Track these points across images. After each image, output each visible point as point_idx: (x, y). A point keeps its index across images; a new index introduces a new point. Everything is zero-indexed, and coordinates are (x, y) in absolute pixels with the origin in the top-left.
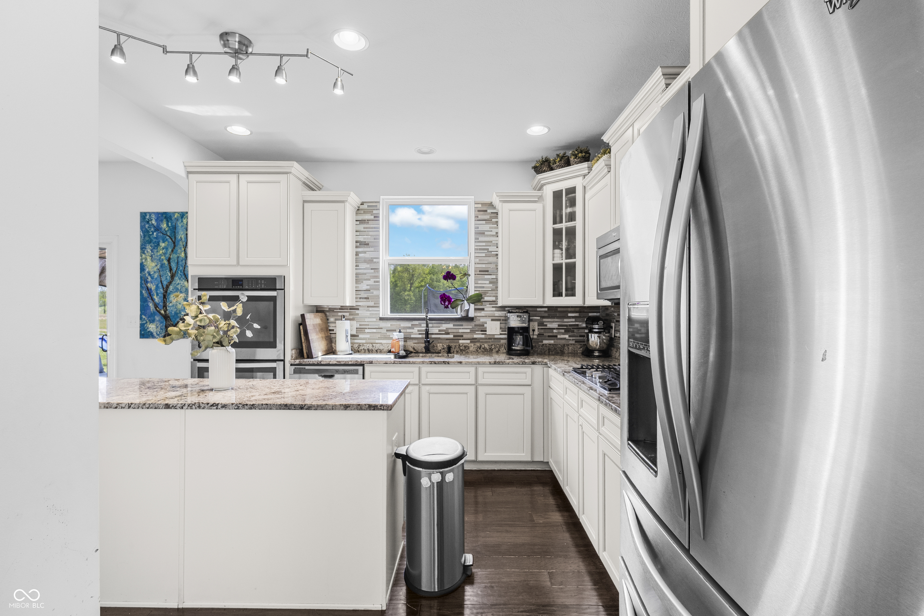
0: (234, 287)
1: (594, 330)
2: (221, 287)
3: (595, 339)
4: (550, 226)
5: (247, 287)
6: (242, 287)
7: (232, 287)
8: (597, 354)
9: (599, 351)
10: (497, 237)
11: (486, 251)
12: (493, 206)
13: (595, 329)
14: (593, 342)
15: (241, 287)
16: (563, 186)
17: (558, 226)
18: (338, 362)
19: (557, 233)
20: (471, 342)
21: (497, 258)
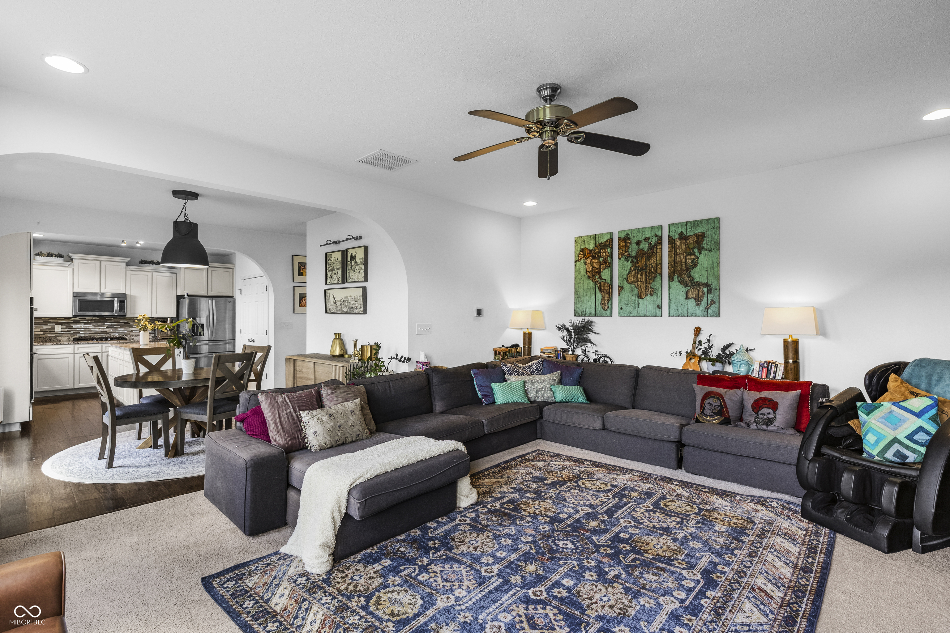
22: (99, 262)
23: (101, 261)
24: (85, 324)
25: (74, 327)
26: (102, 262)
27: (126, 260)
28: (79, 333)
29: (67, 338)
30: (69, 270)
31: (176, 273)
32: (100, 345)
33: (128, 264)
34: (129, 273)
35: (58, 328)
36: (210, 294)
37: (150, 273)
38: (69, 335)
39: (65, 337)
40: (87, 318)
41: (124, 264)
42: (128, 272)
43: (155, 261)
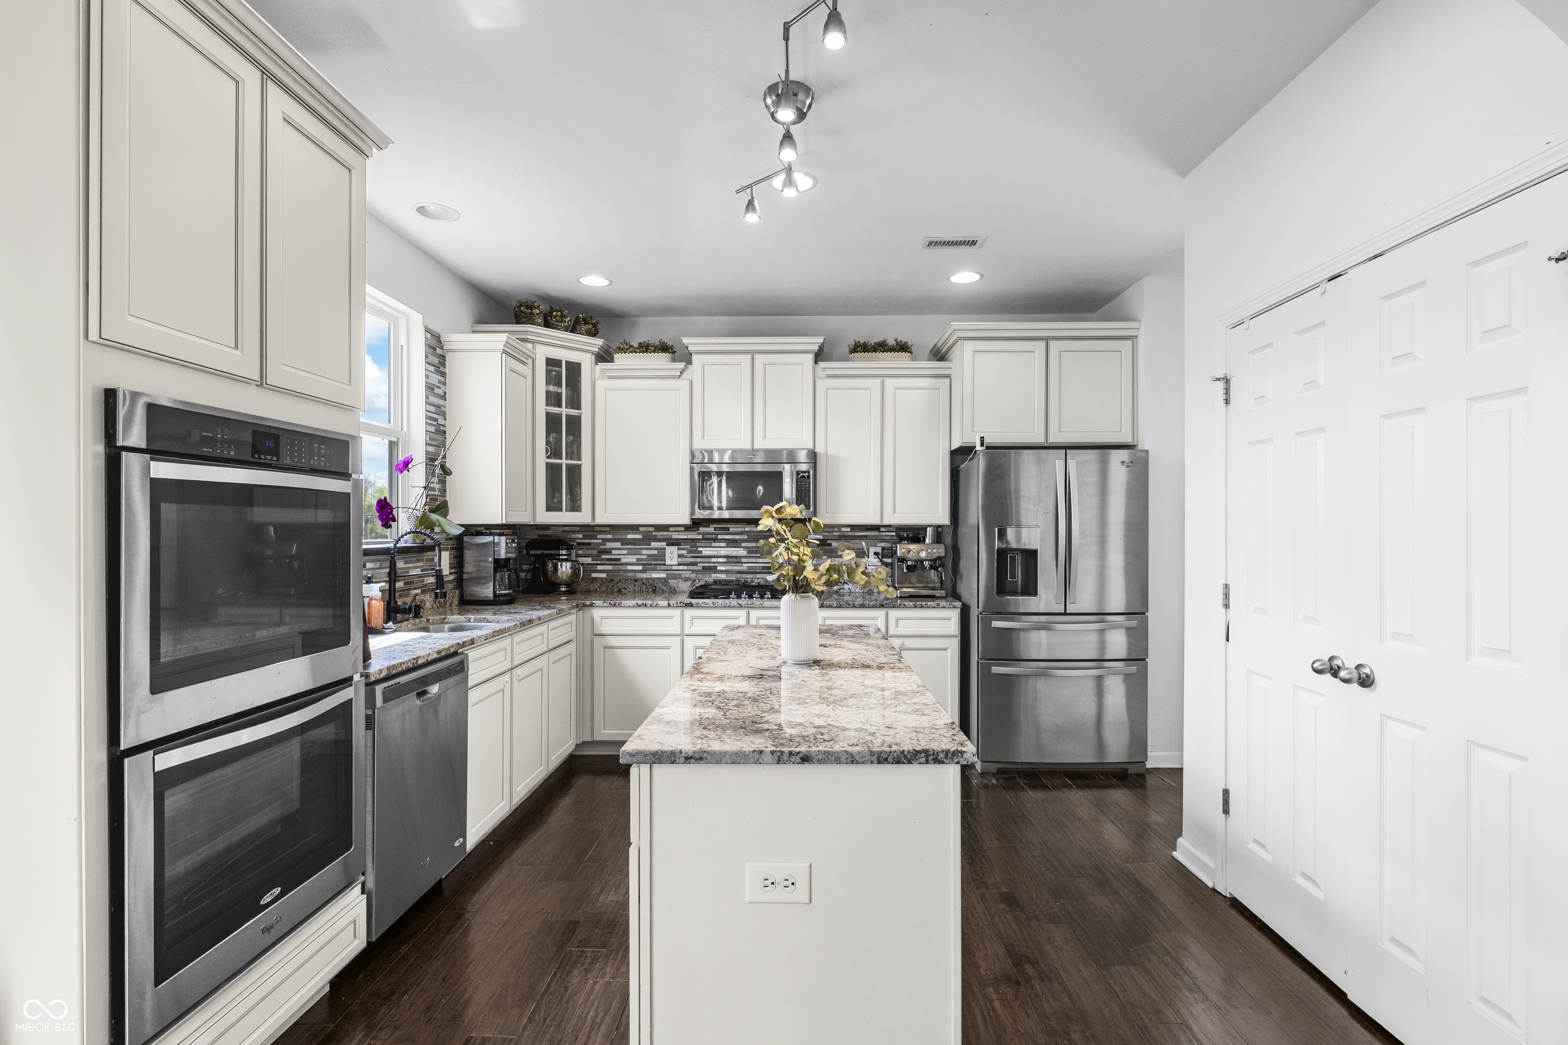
0: (256, 456)
1: (561, 557)
2: (222, 452)
3: (566, 569)
4: (542, 409)
5: (288, 461)
6: (278, 460)
7: (253, 457)
8: (563, 589)
9: (568, 585)
10: (445, 400)
11: (435, 423)
12: (441, 343)
13: (562, 555)
14: (563, 573)
15: (275, 458)
16: (565, 355)
17: (554, 410)
18: (439, 652)
19: (553, 422)
20: (423, 592)
21: (445, 438)
22: (749, 357)
23: (753, 353)
24: (732, 543)
25: (706, 551)
26: (757, 357)
27: (815, 342)
28: (714, 569)
29: (689, 583)
30: (683, 384)
31: (948, 376)
32: (742, 613)
33: (820, 356)
34: (822, 384)
35: (672, 555)
36: (1054, 439)
37: (878, 381)
38: (694, 576)
39: (686, 580)
40: (733, 528)
41: (811, 357)
42: (819, 383)
43: (891, 342)
